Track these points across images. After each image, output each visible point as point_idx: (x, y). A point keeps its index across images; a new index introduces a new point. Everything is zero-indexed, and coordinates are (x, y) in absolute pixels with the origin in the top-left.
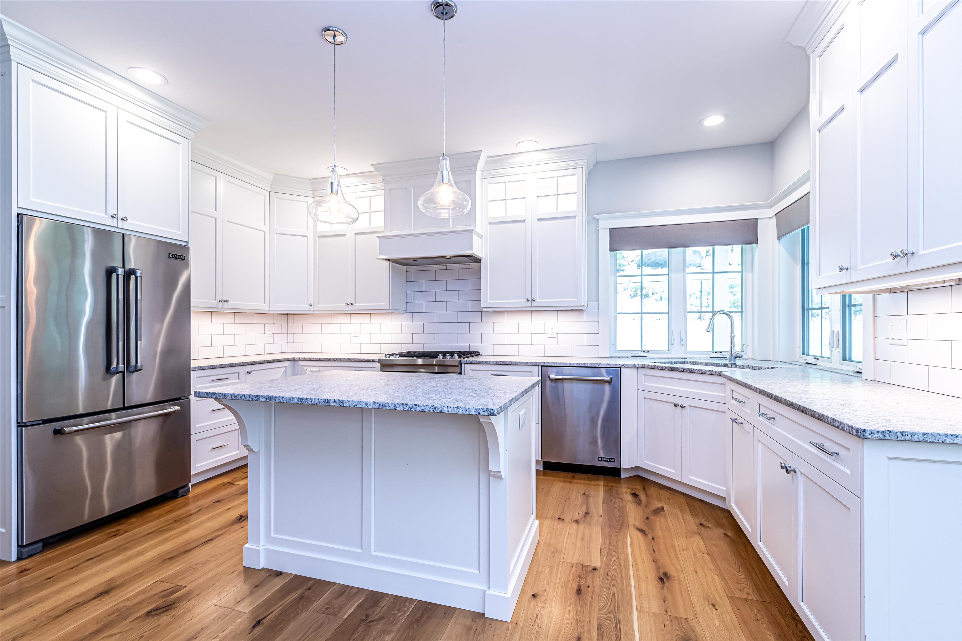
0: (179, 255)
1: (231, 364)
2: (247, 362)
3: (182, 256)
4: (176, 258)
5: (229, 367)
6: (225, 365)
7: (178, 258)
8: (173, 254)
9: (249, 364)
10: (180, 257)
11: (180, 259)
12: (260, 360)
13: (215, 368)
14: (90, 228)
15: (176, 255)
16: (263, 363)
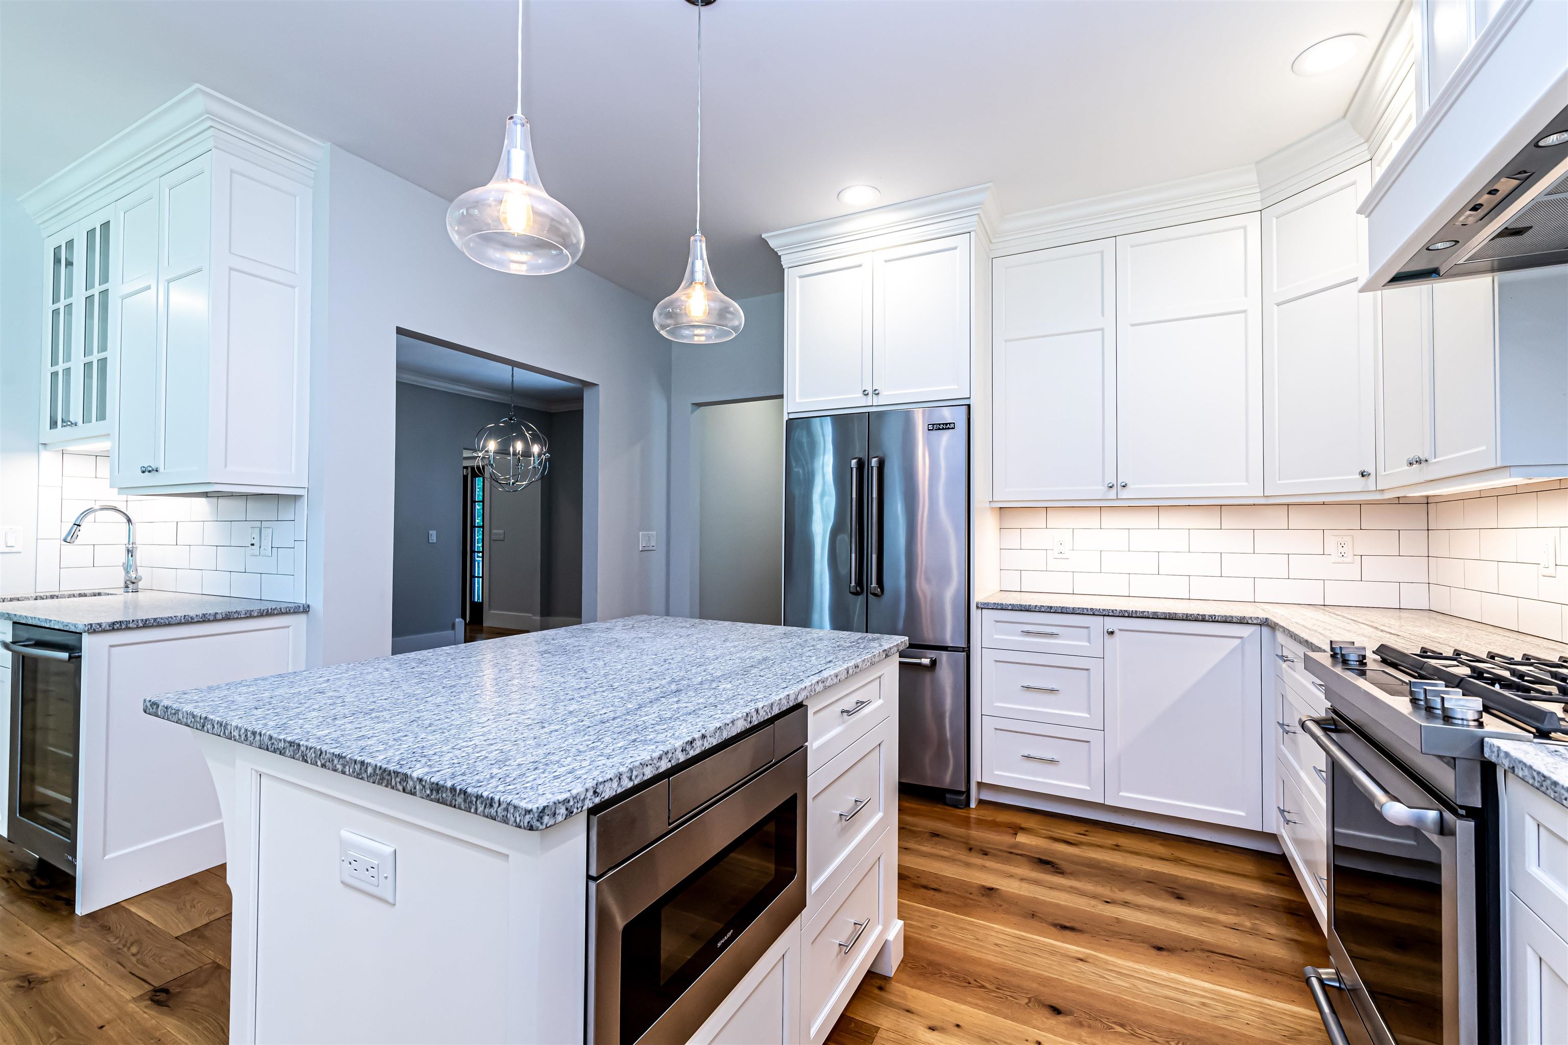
0: (943, 424)
1: (1063, 607)
2: (1104, 610)
3: (950, 424)
4: (939, 429)
5: (1058, 613)
6: (1048, 607)
7: (943, 429)
8: (933, 425)
9: (1110, 614)
10: (946, 425)
11: (946, 429)
12: (1141, 610)
13: (1028, 611)
14: (829, 418)
15: (939, 424)
16: (1152, 618)
